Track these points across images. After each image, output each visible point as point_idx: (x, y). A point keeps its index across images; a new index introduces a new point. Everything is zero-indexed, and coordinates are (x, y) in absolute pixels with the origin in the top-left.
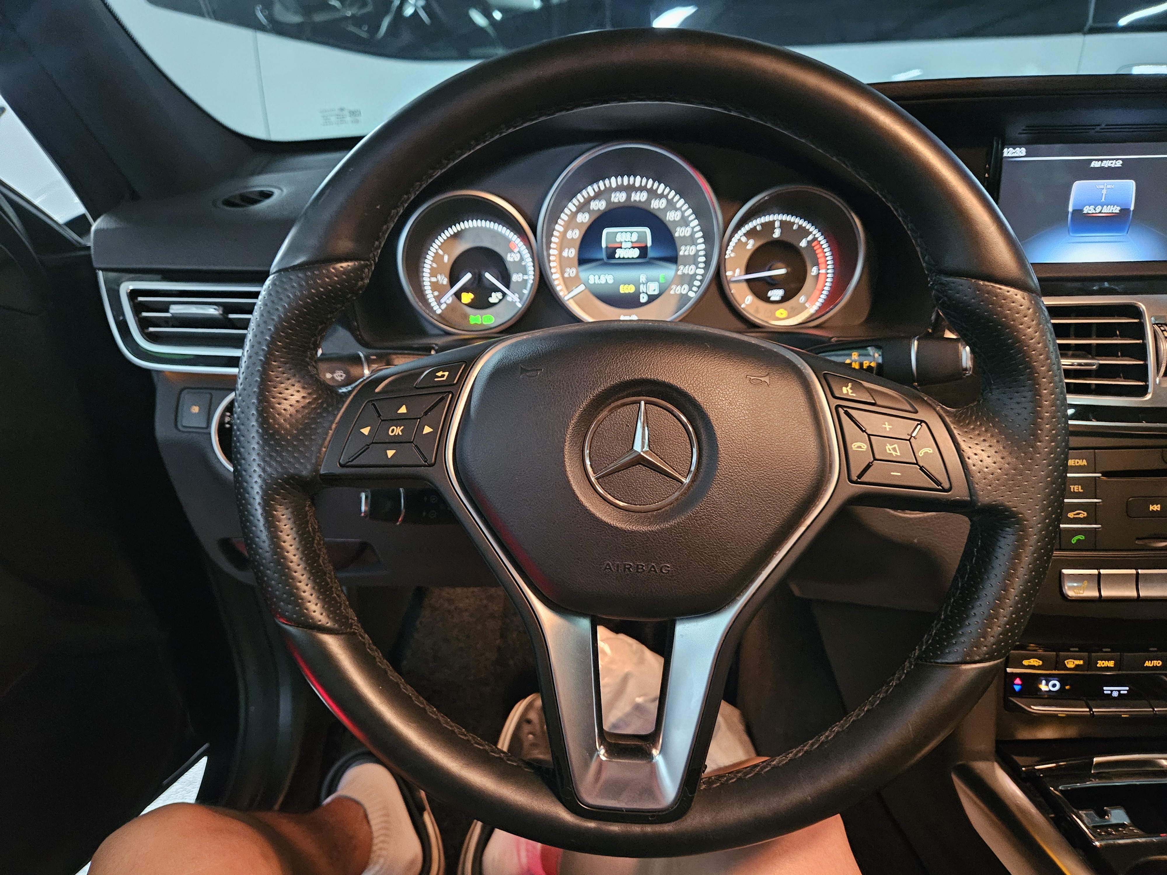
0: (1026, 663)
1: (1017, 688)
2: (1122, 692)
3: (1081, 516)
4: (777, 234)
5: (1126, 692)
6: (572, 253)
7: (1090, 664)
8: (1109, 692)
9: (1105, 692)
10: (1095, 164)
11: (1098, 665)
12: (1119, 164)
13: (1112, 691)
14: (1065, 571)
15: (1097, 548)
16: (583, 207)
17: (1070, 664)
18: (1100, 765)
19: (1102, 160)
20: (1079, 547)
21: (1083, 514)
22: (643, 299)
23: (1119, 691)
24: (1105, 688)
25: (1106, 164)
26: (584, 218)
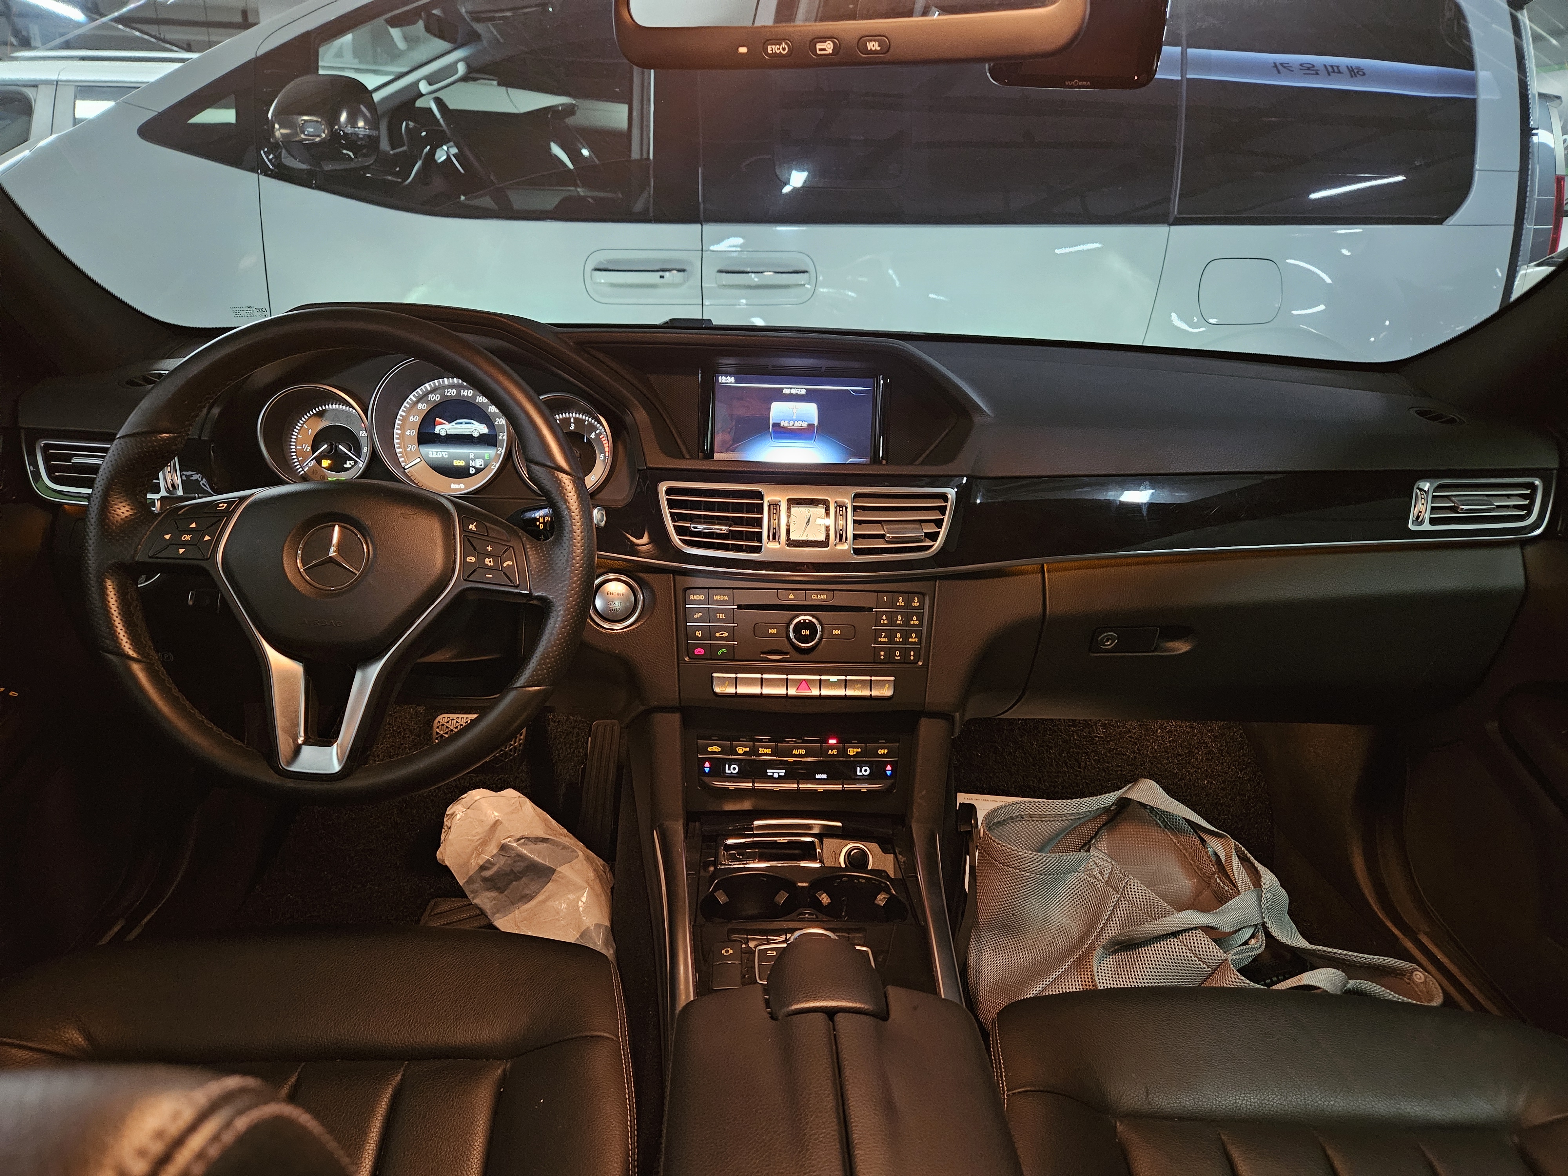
0: (710, 749)
1: (707, 770)
2: (780, 774)
3: (724, 635)
4: (572, 427)
5: (783, 774)
6: (412, 433)
7: (754, 751)
8: (772, 774)
9: (769, 774)
10: (786, 391)
11: (760, 752)
12: (803, 392)
13: (773, 773)
14: (715, 675)
15: (736, 658)
16: (421, 399)
17: (740, 750)
18: (760, 827)
19: (791, 389)
20: (723, 658)
21: (726, 634)
22: (472, 471)
23: (778, 773)
24: (768, 771)
25: (794, 391)
26: (423, 407)
